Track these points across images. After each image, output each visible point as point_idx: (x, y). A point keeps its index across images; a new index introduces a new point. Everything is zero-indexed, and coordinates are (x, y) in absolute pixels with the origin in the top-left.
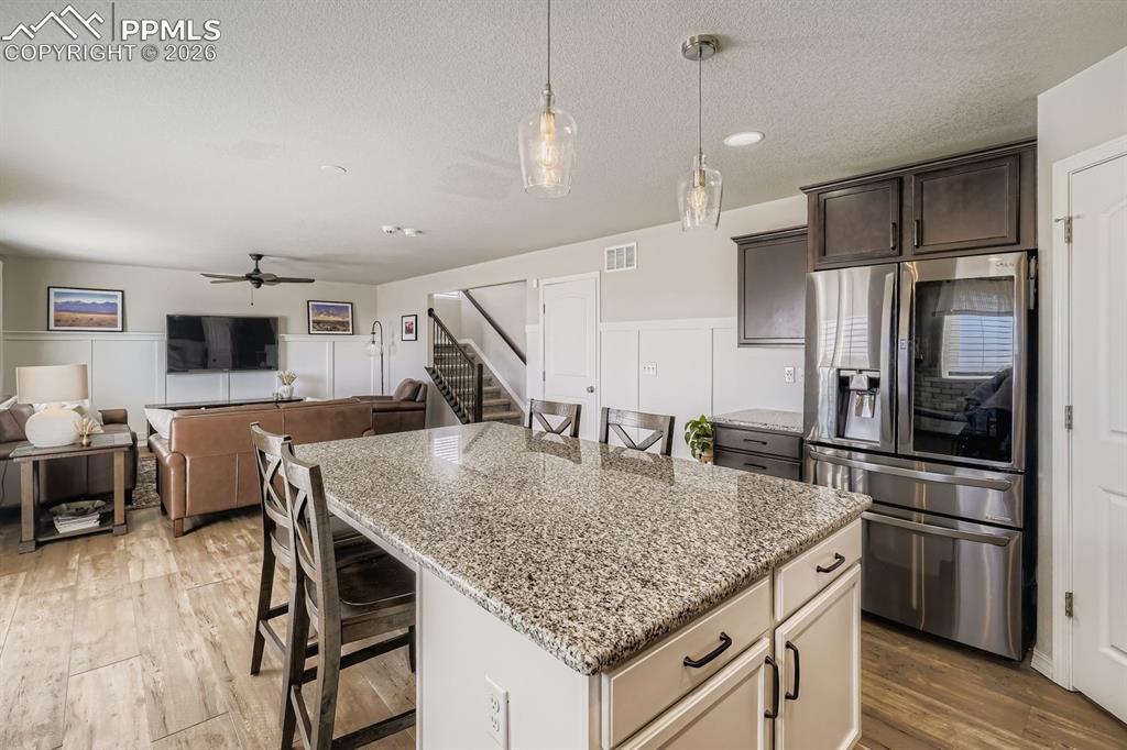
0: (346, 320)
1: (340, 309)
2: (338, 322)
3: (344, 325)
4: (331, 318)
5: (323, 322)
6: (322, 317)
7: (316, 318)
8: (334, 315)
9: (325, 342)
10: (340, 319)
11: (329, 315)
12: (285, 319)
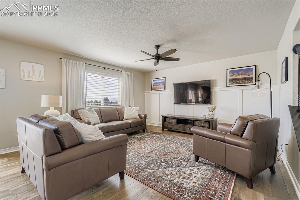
0: (251, 76)
1: (247, 70)
2: (245, 79)
3: (249, 79)
4: (241, 77)
5: (236, 79)
6: (234, 77)
7: (231, 78)
8: (242, 74)
9: (237, 91)
10: (246, 76)
11: (239, 74)
12: (216, 80)
